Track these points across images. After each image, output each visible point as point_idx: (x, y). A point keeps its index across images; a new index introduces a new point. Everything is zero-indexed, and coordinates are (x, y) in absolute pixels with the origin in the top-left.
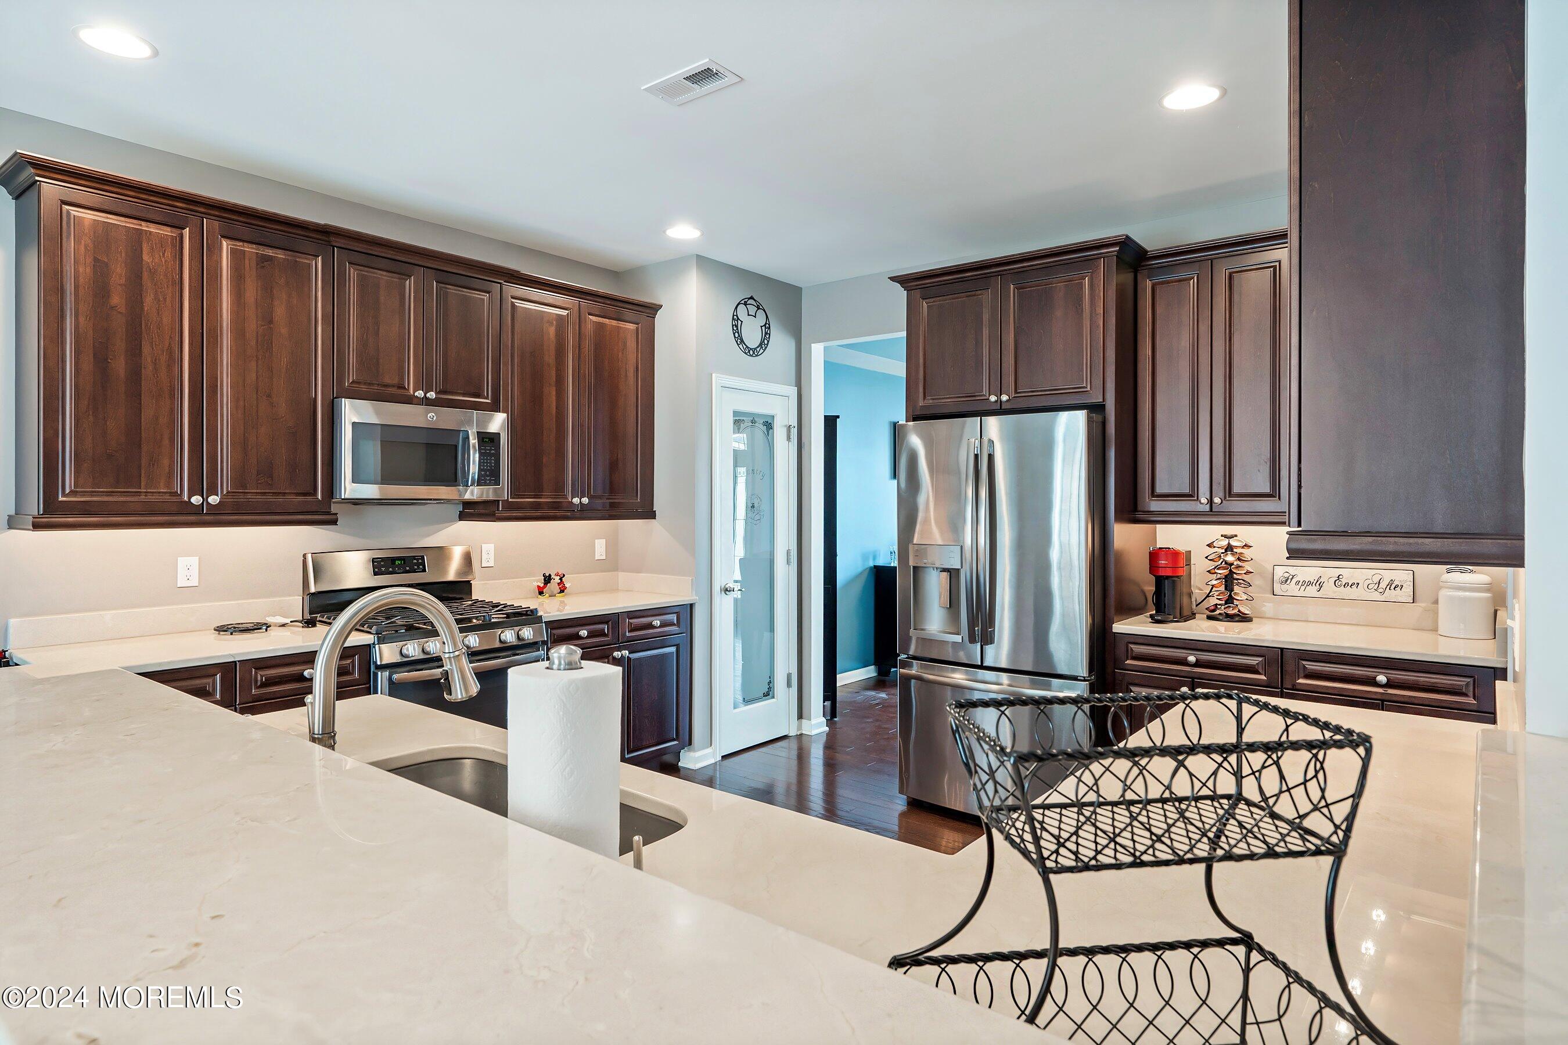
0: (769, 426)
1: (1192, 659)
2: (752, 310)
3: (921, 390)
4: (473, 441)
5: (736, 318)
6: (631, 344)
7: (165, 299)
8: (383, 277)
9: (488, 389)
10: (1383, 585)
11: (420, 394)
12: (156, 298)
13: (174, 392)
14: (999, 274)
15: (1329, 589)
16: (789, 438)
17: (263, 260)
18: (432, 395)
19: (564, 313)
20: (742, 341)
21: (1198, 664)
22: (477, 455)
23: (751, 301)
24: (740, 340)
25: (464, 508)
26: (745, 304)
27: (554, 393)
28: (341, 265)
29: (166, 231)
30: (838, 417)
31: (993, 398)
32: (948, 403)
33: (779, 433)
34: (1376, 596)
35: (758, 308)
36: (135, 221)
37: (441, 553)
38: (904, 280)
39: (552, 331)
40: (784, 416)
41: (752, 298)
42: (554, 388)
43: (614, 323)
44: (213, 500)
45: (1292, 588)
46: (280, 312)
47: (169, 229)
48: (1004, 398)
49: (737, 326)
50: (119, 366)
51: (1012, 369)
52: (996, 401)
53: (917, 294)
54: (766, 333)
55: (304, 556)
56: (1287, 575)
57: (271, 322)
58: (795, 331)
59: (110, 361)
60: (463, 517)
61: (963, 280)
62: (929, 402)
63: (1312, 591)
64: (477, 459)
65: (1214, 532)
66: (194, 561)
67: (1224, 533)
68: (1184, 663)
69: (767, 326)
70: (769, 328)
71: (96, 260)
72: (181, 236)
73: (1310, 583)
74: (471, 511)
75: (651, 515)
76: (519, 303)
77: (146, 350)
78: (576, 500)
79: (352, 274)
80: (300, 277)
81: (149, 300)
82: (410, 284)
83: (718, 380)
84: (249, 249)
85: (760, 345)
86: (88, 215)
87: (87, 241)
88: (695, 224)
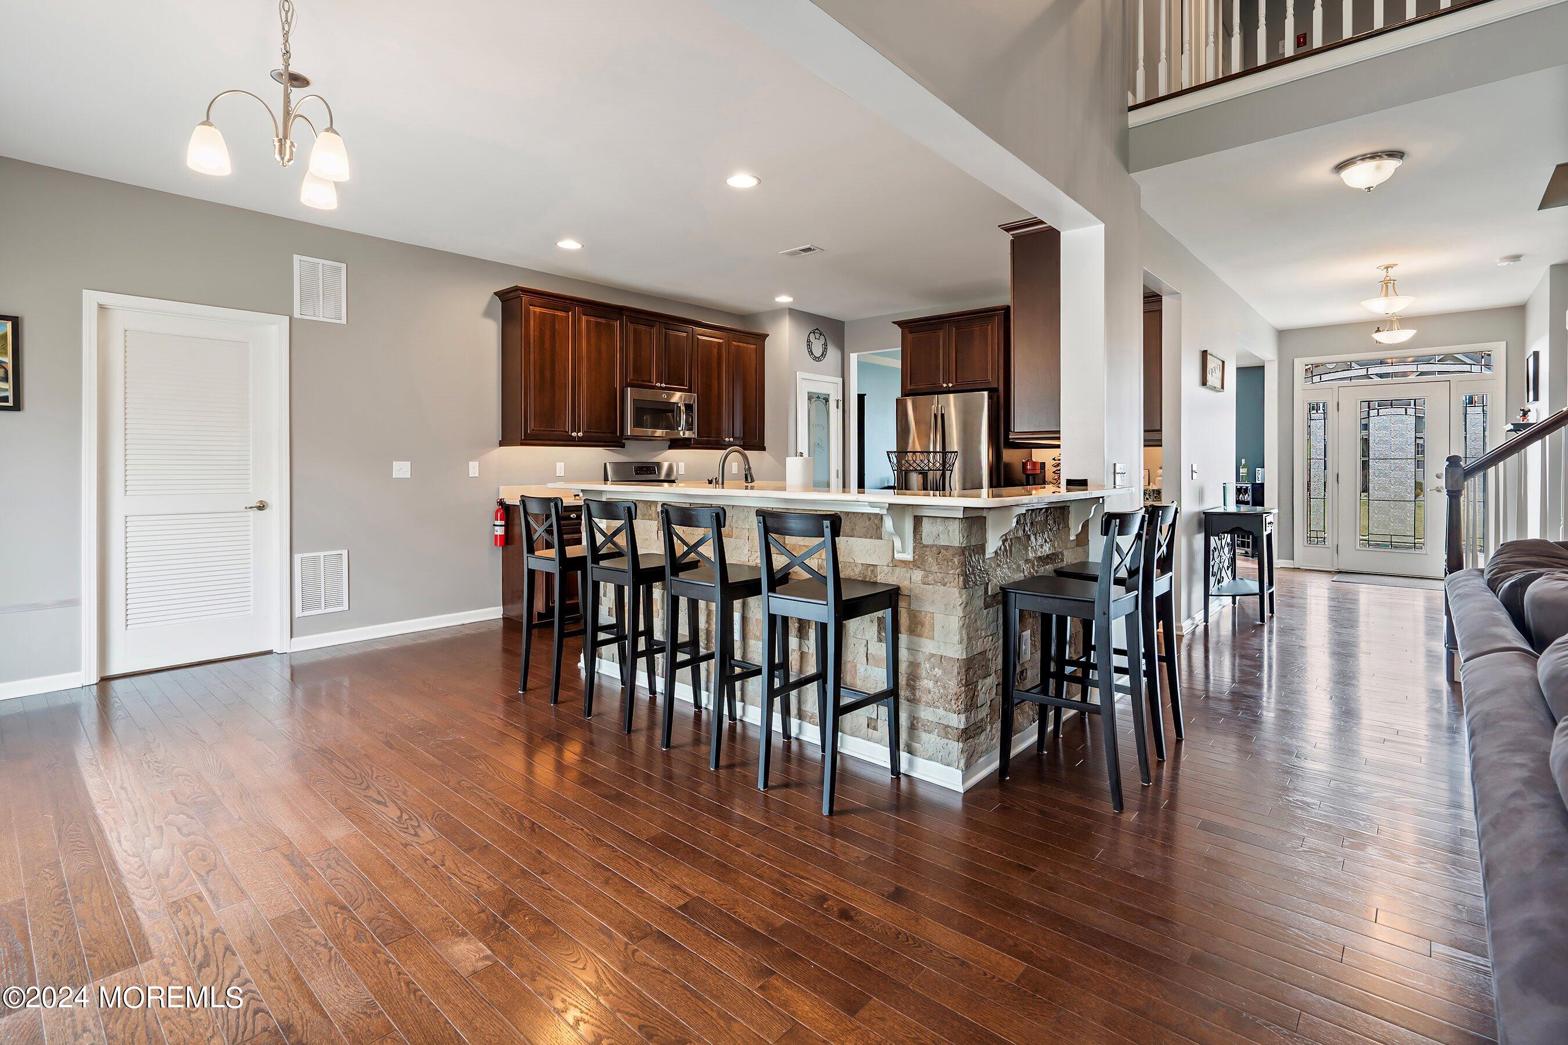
0: (827, 400)
2: (817, 336)
3: (909, 380)
4: (683, 408)
5: (809, 341)
6: (753, 356)
8: (643, 327)
9: (686, 382)
11: (658, 384)
13: (565, 387)
14: (948, 321)
16: (838, 407)
17: (598, 323)
18: (663, 385)
19: (721, 341)
20: (812, 353)
22: (684, 416)
23: (817, 331)
24: (811, 353)
25: (670, 444)
26: (814, 333)
27: (716, 383)
28: (627, 325)
29: (563, 314)
30: (865, 395)
31: (945, 385)
32: (922, 387)
33: (832, 404)
35: (821, 335)
36: (553, 311)
37: (659, 465)
38: (899, 324)
39: (715, 351)
40: (835, 395)
41: (817, 329)
42: (717, 381)
43: (745, 345)
44: (580, 434)
46: (604, 348)
47: (563, 313)
48: (950, 385)
49: (809, 345)
50: (548, 374)
51: (954, 370)
52: (946, 387)
53: (907, 330)
54: (825, 348)
55: (605, 464)
57: (600, 353)
58: (841, 346)
60: (670, 448)
61: (930, 324)
62: (913, 387)
64: (684, 418)
66: (563, 464)
69: (825, 344)
70: (827, 345)
72: (568, 315)
74: (677, 444)
75: (764, 449)
76: (700, 337)
77: (557, 367)
78: (727, 439)
79: (631, 327)
80: (611, 328)
81: (558, 344)
82: (655, 330)
83: (800, 375)
84: (592, 319)
85: (822, 355)
86: (538, 310)
87: (537, 321)
88: (790, 294)
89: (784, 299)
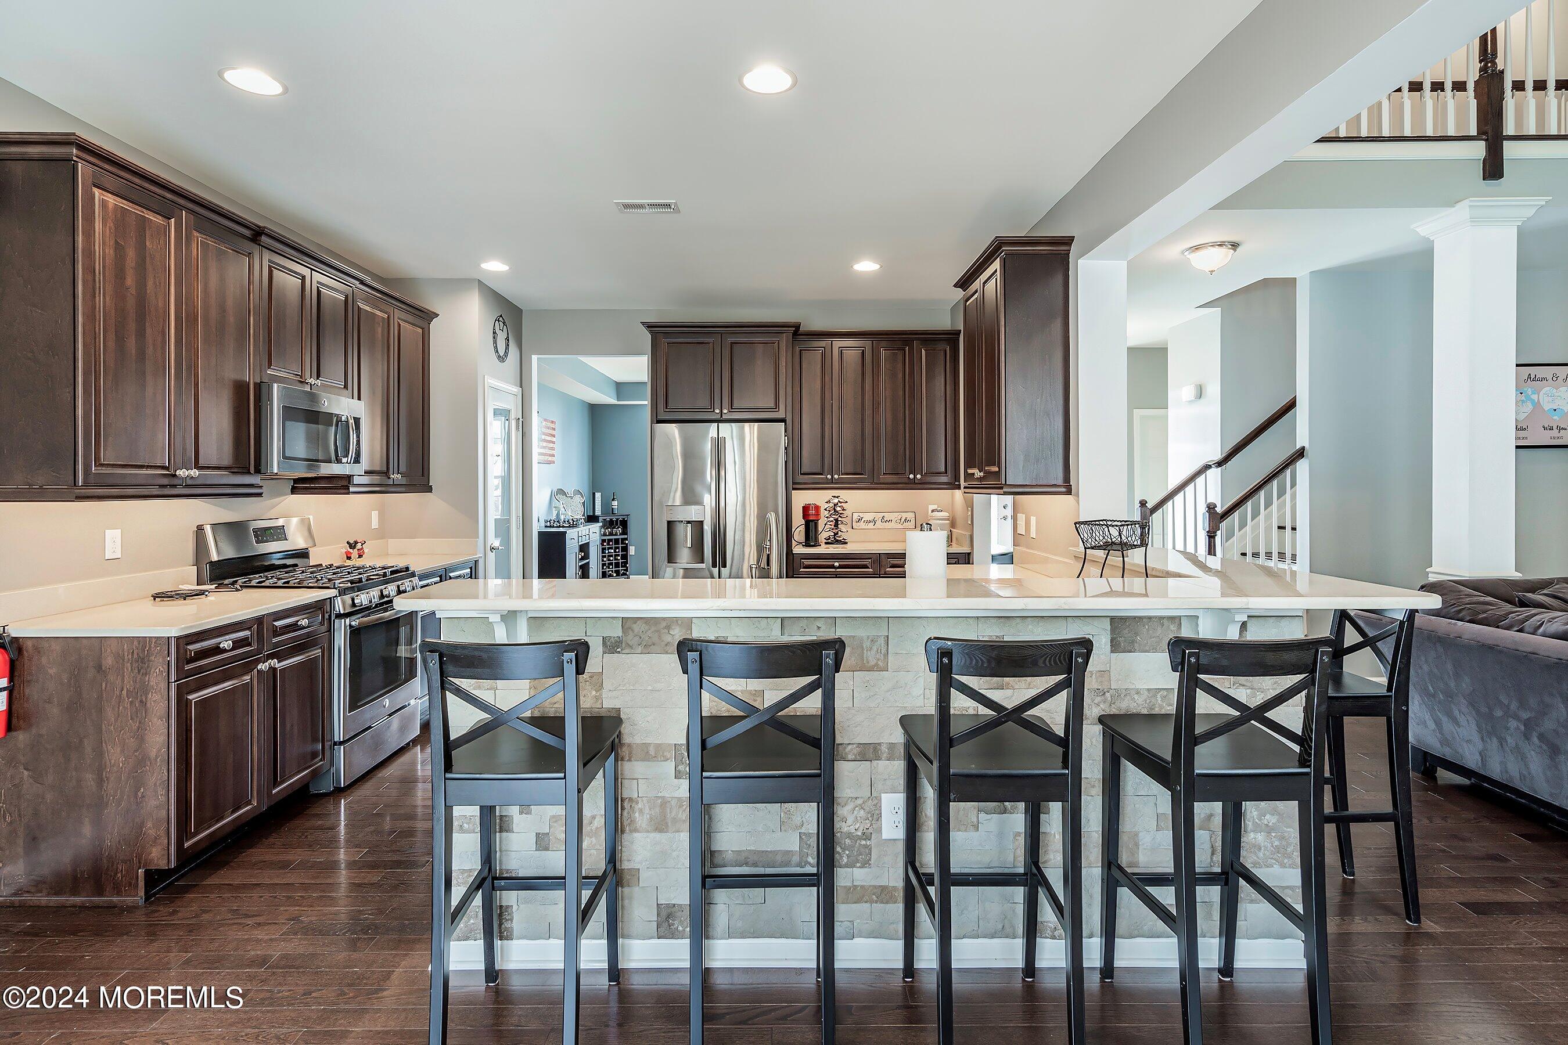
1: (837, 564)
2: (502, 325)
3: (663, 401)
4: (349, 425)
5: (494, 332)
6: (420, 345)
7: (160, 284)
9: (346, 379)
10: (903, 520)
11: (312, 381)
12: (155, 283)
14: (720, 332)
15: (879, 524)
16: (517, 429)
17: (220, 253)
18: (319, 382)
19: (385, 316)
20: (497, 350)
21: (840, 567)
23: (501, 319)
25: (294, 484)
26: (498, 321)
29: (158, 220)
31: (717, 411)
32: (685, 412)
33: (512, 424)
34: (900, 526)
35: (505, 325)
36: (141, 209)
38: (649, 326)
39: (379, 331)
40: (515, 411)
41: (501, 316)
43: (410, 326)
44: (192, 473)
45: (862, 525)
46: (229, 301)
47: (160, 218)
48: (725, 411)
49: (495, 338)
51: (728, 393)
53: (660, 336)
54: (508, 344)
55: (199, 527)
56: (859, 518)
57: (224, 310)
58: (519, 343)
59: (125, 339)
60: (294, 490)
61: (695, 333)
63: (871, 525)
65: (828, 494)
66: (119, 535)
67: (833, 495)
68: (833, 567)
69: (508, 339)
70: (509, 341)
71: (116, 242)
72: (169, 226)
73: (870, 522)
75: (429, 489)
76: (361, 306)
77: (148, 331)
78: (393, 476)
81: (150, 284)
82: (303, 283)
83: (489, 384)
84: (212, 243)
85: (505, 353)
86: (111, 199)
87: (110, 224)
88: (504, 259)
89: (494, 267)
